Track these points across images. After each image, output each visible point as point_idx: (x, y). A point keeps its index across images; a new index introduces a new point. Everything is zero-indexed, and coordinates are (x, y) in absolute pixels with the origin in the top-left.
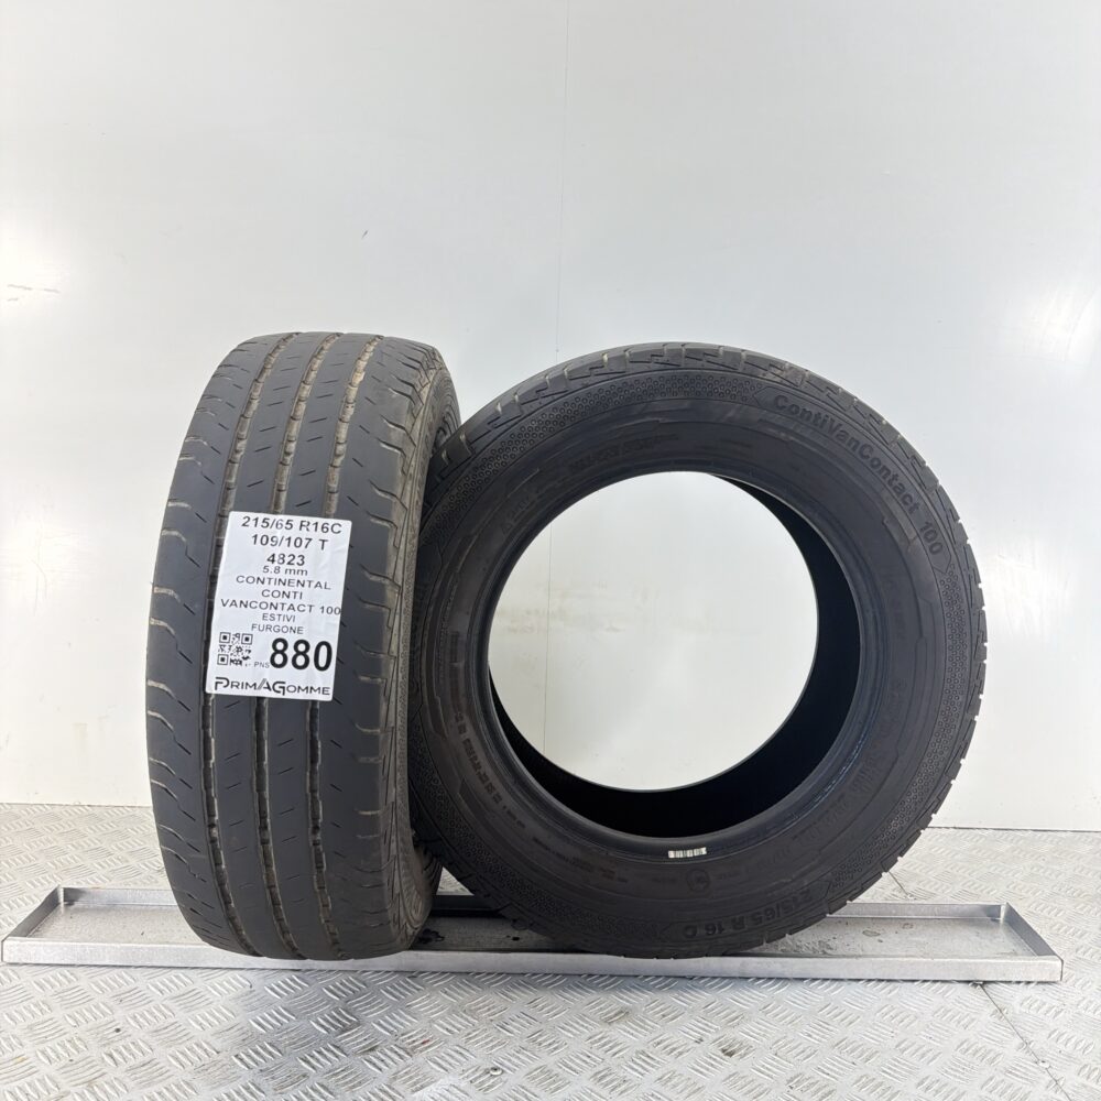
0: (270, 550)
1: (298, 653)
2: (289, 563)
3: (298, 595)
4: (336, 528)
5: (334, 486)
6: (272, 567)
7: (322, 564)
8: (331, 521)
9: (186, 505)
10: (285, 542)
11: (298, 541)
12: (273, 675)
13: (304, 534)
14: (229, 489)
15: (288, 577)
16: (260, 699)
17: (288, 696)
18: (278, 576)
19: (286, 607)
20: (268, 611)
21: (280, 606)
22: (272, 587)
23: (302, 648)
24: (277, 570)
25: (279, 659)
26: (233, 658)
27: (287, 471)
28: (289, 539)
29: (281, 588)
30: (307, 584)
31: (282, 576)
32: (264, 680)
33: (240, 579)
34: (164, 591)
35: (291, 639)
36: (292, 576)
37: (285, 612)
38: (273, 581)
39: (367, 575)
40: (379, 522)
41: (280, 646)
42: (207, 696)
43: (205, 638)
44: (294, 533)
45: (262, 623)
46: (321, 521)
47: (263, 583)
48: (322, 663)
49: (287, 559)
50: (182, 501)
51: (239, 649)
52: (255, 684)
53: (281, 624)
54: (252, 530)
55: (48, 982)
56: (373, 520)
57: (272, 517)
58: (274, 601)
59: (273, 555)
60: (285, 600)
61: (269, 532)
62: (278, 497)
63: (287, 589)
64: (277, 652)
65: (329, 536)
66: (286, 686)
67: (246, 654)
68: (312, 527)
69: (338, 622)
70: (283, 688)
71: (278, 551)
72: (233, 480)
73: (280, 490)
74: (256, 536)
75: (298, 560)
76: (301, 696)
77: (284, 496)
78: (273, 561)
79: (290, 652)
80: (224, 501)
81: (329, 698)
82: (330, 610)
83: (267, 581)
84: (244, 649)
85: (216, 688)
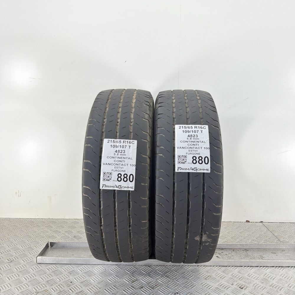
0: (115, 149)
1: (125, 177)
2: (121, 153)
3: (124, 161)
4: (133, 143)
5: (131, 131)
6: (116, 154)
7: (130, 152)
8: (131, 141)
9: (92, 137)
10: (119, 147)
11: (123, 146)
12: (118, 183)
13: (124, 144)
14: (103, 132)
15: (121, 156)
16: (114, 190)
17: (122, 189)
18: (118, 156)
19: (121, 165)
20: (116, 166)
21: (119, 165)
22: (117, 159)
23: (125, 176)
24: (118, 154)
25: (119, 179)
26: (107, 179)
27: (118, 127)
28: (121, 146)
29: (119, 159)
30: (126, 158)
31: (119, 156)
32: (116, 185)
33: (108, 157)
34: (87, 161)
35: (123, 173)
36: (122, 156)
37: (120, 166)
38: (117, 158)
39: (142, 155)
40: (144, 140)
42: (100, 190)
43: (99, 174)
44: (122, 144)
45: (115, 169)
46: (129, 141)
47: (114, 158)
48: (131, 180)
49: (120, 151)
50: (91, 136)
51: (108, 177)
52: (113, 186)
53: (120, 169)
54: (110, 144)
55: (50, 268)
56: (143, 140)
57: (115, 140)
58: (118, 163)
59: (116, 150)
60: (120, 163)
61: (115, 144)
62: (116, 134)
63: (121, 160)
64: (119, 177)
65: (131, 145)
66: (122, 186)
67: (110, 178)
68: (126, 142)
69: (135, 169)
70: (121, 187)
71: (117, 149)
72: (104, 130)
73: (117, 132)
74: (111, 145)
75: (123, 152)
76: (126, 189)
77: (118, 134)
78: (116, 152)
79: (122, 177)
80: (102, 136)
81: (133, 190)
82: (133, 165)
83: (115, 158)
84: (110, 176)
85: (103, 188)
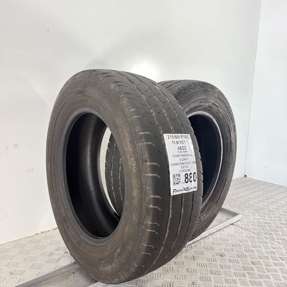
2: (183, 149)
3: (187, 159)
4: (188, 137)
5: (181, 123)
6: (179, 151)
8: (186, 135)
9: (149, 133)
10: (180, 143)
12: (186, 185)
14: (158, 126)
16: (182, 194)
19: (186, 163)
20: (182, 165)
22: (181, 158)
23: (191, 175)
25: (187, 181)
26: (177, 182)
27: (168, 119)
28: (180, 141)
29: (184, 157)
30: (188, 155)
31: (183, 154)
32: (184, 188)
33: (174, 156)
35: (188, 173)
36: (185, 153)
37: (186, 165)
38: (181, 156)
39: (197, 150)
40: (193, 134)
41: (186, 176)
43: (168, 177)
44: (181, 139)
45: (182, 169)
46: (184, 135)
47: (179, 156)
48: (195, 179)
49: (182, 148)
50: (147, 131)
52: (182, 190)
53: (186, 169)
54: (171, 140)
57: (173, 135)
58: (183, 162)
59: (178, 147)
60: (185, 161)
64: (186, 178)
65: (187, 139)
66: (189, 188)
68: (183, 137)
69: (196, 166)
72: (157, 123)
74: (173, 141)
77: (172, 128)
79: (189, 177)
80: (159, 131)
81: (196, 189)
82: (194, 163)
84: (179, 179)
85: (173, 193)
